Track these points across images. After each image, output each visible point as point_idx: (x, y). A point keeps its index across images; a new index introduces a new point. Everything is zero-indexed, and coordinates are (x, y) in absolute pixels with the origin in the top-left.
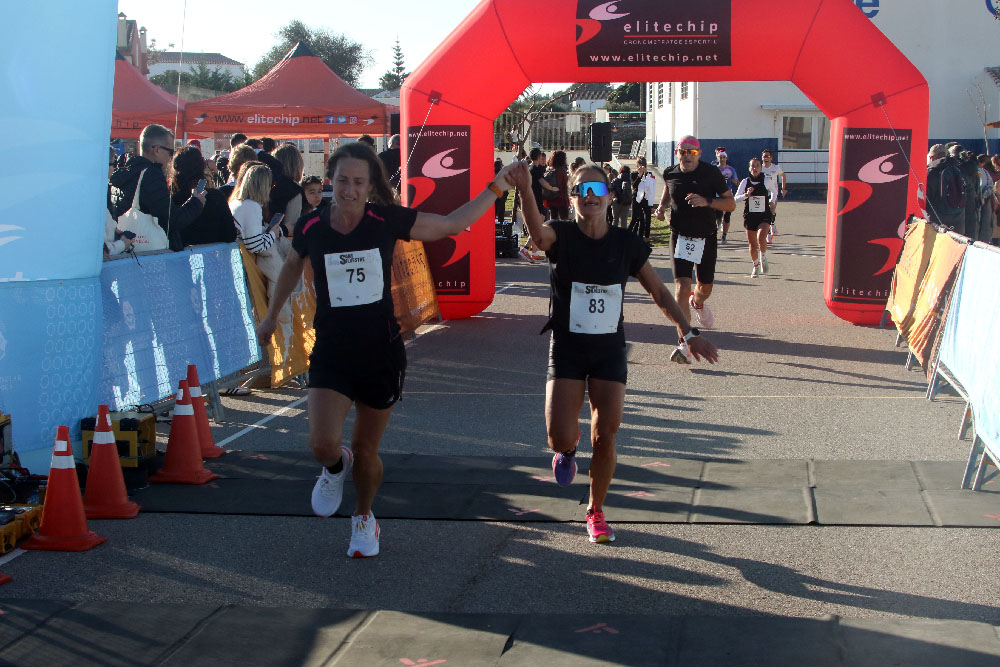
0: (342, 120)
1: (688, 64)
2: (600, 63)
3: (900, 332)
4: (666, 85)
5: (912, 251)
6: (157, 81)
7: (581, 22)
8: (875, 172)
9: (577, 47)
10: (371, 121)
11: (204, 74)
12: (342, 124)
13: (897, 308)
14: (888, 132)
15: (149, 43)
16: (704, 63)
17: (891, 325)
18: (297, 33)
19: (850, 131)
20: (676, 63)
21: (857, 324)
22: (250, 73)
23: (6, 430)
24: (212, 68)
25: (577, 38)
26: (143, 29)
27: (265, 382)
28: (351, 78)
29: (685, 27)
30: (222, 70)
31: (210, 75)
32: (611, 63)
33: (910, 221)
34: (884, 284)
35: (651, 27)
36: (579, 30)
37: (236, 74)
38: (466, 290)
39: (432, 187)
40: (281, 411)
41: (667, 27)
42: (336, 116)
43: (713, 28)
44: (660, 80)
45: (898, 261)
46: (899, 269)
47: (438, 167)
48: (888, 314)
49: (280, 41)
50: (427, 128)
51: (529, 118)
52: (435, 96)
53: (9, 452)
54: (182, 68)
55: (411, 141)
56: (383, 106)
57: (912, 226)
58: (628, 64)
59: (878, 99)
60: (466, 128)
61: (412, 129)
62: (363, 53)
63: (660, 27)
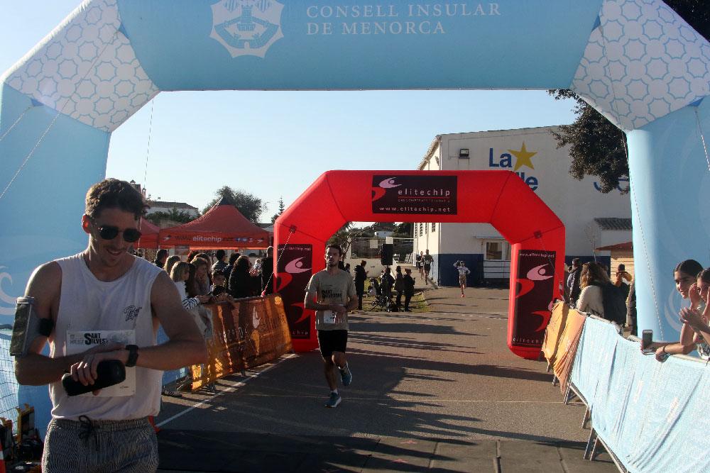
0: (245, 240)
1: (433, 213)
2: (385, 212)
3: (549, 363)
4: (424, 224)
5: (556, 319)
6: (151, 217)
7: (375, 189)
8: (536, 274)
9: (373, 202)
10: (260, 241)
11: (175, 213)
12: (245, 242)
13: (548, 351)
14: (543, 252)
15: (147, 196)
16: (442, 213)
17: (545, 360)
18: (226, 193)
19: (522, 251)
20: (427, 212)
21: (525, 358)
22: (201, 213)
23: (31, 416)
24: (180, 210)
25: (373, 197)
26: (144, 189)
27: (188, 388)
28: (255, 218)
29: (432, 193)
30: (186, 211)
31: (179, 214)
32: (391, 212)
33: (555, 302)
34: (541, 336)
35: (413, 192)
36: (374, 193)
37: (192, 213)
38: (308, 337)
39: (290, 278)
40: (198, 405)
41: (422, 193)
42: (242, 238)
43: (448, 193)
44: (421, 221)
45: (548, 323)
46: (549, 328)
47: (294, 267)
48: (543, 353)
49: (218, 197)
50: (288, 245)
51: (349, 240)
52: (293, 228)
53: (33, 429)
54: (164, 210)
55: (279, 253)
56: (268, 232)
57: (557, 304)
58: (400, 212)
59: (538, 234)
60: (310, 246)
61: (280, 246)
62: (262, 204)
63: (419, 193)
